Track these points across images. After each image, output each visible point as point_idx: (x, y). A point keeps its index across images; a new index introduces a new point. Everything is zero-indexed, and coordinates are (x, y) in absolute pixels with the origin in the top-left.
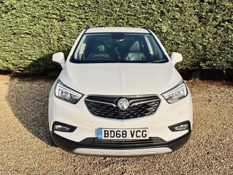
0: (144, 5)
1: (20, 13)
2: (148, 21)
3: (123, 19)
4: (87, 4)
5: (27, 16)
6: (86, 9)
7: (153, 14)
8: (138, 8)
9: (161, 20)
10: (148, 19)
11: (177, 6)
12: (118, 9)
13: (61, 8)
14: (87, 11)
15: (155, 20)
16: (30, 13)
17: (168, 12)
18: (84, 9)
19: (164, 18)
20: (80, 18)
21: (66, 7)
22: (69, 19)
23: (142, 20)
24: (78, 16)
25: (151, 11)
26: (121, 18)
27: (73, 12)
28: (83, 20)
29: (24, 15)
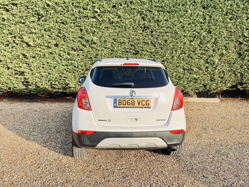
0: (201, 44)
1: (99, 47)
2: (204, 55)
3: (185, 54)
4: (158, 42)
5: (106, 50)
6: (157, 46)
7: (208, 50)
8: (197, 46)
9: (213, 55)
10: (204, 54)
11: (225, 46)
12: (182, 46)
13: (135, 44)
14: (157, 47)
15: (209, 55)
16: (109, 47)
17: (218, 49)
18: (155, 46)
19: (216, 54)
20: (151, 52)
21: (140, 44)
22: (143, 53)
23: (199, 55)
24: (150, 51)
25: (206, 49)
26: (183, 53)
27: (146, 47)
28: (153, 54)
29: (104, 49)
